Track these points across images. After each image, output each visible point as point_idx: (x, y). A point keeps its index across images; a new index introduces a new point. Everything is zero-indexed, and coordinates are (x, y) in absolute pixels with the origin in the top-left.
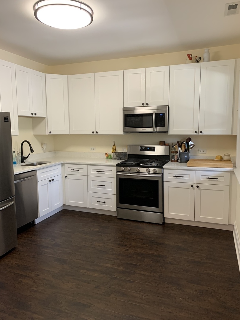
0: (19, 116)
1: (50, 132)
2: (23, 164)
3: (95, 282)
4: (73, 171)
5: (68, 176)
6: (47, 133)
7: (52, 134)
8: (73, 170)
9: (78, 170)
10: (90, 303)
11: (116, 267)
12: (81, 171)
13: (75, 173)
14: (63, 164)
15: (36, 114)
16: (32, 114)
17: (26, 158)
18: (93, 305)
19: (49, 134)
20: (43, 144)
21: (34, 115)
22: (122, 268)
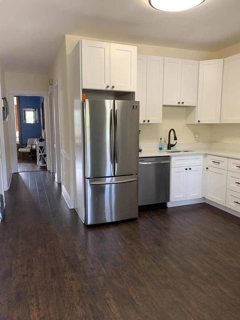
0: (164, 106)
1: (199, 121)
2: (169, 150)
3: (168, 272)
4: (214, 164)
5: (210, 168)
6: (197, 122)
7: (201, 123)
8: (215, 162)
9: (219, 163)
10: (145, 284)
11: (200, 270)
12: (221, 164)
13: (216, 165)
14: (206, 155)
15: (183, 103)
16: (179, 103)
17: (173, 146)
18: (145, 287)
19: (198, 123)
20: (196, 134)
21: (181, 104)
22: (205, 274)
